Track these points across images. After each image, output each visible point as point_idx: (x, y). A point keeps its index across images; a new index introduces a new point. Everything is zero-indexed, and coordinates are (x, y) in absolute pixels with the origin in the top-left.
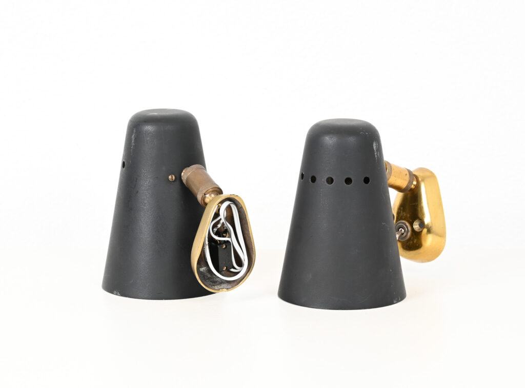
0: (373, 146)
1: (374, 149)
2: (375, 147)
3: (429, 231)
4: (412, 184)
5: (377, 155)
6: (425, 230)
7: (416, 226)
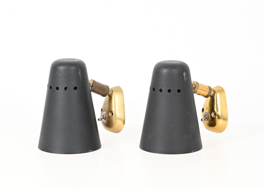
0: (183, 75)
1: (184, 76)
2: (184, 75)
3: (219, 118)
4: (211, 93)
5: (186, 79)
6: (217, 117)
7: (213, 115)
